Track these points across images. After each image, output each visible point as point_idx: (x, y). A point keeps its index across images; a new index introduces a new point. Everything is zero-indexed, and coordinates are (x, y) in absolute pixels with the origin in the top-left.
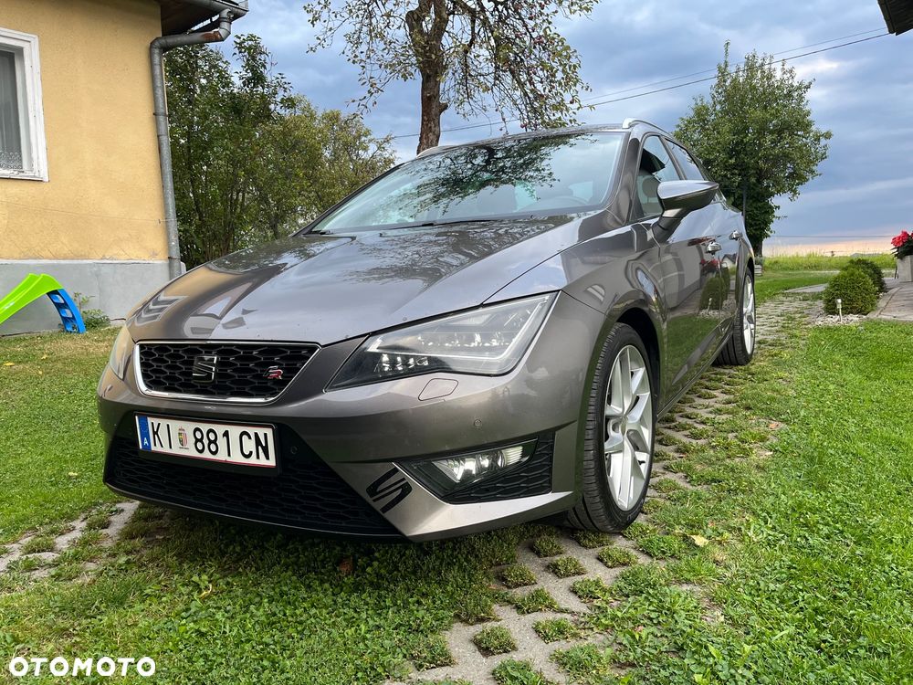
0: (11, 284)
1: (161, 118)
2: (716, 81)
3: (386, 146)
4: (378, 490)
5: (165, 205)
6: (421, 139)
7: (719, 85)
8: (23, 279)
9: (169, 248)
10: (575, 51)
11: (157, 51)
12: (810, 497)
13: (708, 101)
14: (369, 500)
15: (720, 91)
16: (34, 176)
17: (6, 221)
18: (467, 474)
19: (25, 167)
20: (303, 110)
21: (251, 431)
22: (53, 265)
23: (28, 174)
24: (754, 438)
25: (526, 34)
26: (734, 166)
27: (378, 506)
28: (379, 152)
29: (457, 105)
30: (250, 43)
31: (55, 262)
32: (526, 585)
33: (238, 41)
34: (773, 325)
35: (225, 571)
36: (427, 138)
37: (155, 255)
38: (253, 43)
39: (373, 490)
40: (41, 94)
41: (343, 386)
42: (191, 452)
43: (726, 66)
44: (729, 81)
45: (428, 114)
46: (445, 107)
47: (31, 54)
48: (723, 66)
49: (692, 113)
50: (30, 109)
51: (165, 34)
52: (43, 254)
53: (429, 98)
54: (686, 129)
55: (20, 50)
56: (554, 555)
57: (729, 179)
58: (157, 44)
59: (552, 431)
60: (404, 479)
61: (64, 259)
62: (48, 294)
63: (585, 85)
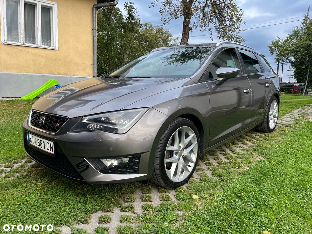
0: (45, 82)
1: (95, 31)
2: (303, 21)
3: (177, 40)
4: (79, 166)
5: (94, 59)
6: (182, 40)
7: (304, 23)
8: (48, 81)
9: (94, 73)
10: (241, 9)
11: (95, 9)
12: (251, 187)
13: (300, 29)
14: (76, 169)
15: (304, 25)
16: (54, 48)
17: (44, 62)
18: (112, 164)
19: (52, 45)
20: (150, 27)
21: (49, 142)
22: (58, 77)
23: (52, 48)
24: (246, 162)
25: (223, 3)
26: (307, 54)
27: (79, 171)
28: (174, 43)
29: (200, 27)
30: (130, 5)
31: (59, 76)
32: (130, 202)
33: (126, 4)
34: (293, 118)
35: (49, 182)
36: (184, 40)
37: (89, 75)
38: (131, 5)
39: (77, 166)
40: (57, 22)
41: (73, 132)
42: (37, 146)
43: (308, 15)
44: (309, 21)
45: (185, 31)
46: (191, 29)
47: (55, 9)
48: (306, 16)
49: (293, 33)
50: (54, 27)
51: (98, 3)
52: (55, 73)
53: (185, 26)
54: (290, 39)
55: (52, 8)
56: (147, 193)
57: (304, 58)
58: (95, 6)
59: (140, 154)
60: (87, 164)
61: (62, 75)
62: (55, 85)
63: (244, 22)
